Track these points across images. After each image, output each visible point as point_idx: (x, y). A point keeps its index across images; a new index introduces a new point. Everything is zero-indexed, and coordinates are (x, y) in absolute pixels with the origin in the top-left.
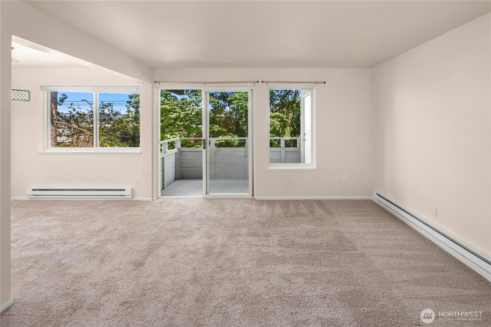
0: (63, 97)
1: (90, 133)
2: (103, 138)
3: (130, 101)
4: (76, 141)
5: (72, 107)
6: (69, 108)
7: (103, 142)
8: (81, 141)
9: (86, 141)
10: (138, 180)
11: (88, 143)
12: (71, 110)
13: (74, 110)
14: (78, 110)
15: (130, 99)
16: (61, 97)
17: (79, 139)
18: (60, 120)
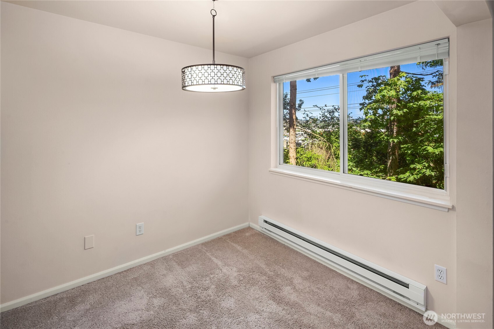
0: (300, 103)
1: (323, 139)
2: (335, 145)
3: (364, 103)
4: (311, 147)
5: (306, 113)
6: (304, 114)
7: (336, 149)
8: (316, 147)
9: (320, 147)
10: (444, 276)
11: (321, 149)
12: (305, 115)
13: (307, 115)
14: (310, 115)
15: (364, 100)
16: (299, 102)
17: (313, 144)
18: (298, 125)
